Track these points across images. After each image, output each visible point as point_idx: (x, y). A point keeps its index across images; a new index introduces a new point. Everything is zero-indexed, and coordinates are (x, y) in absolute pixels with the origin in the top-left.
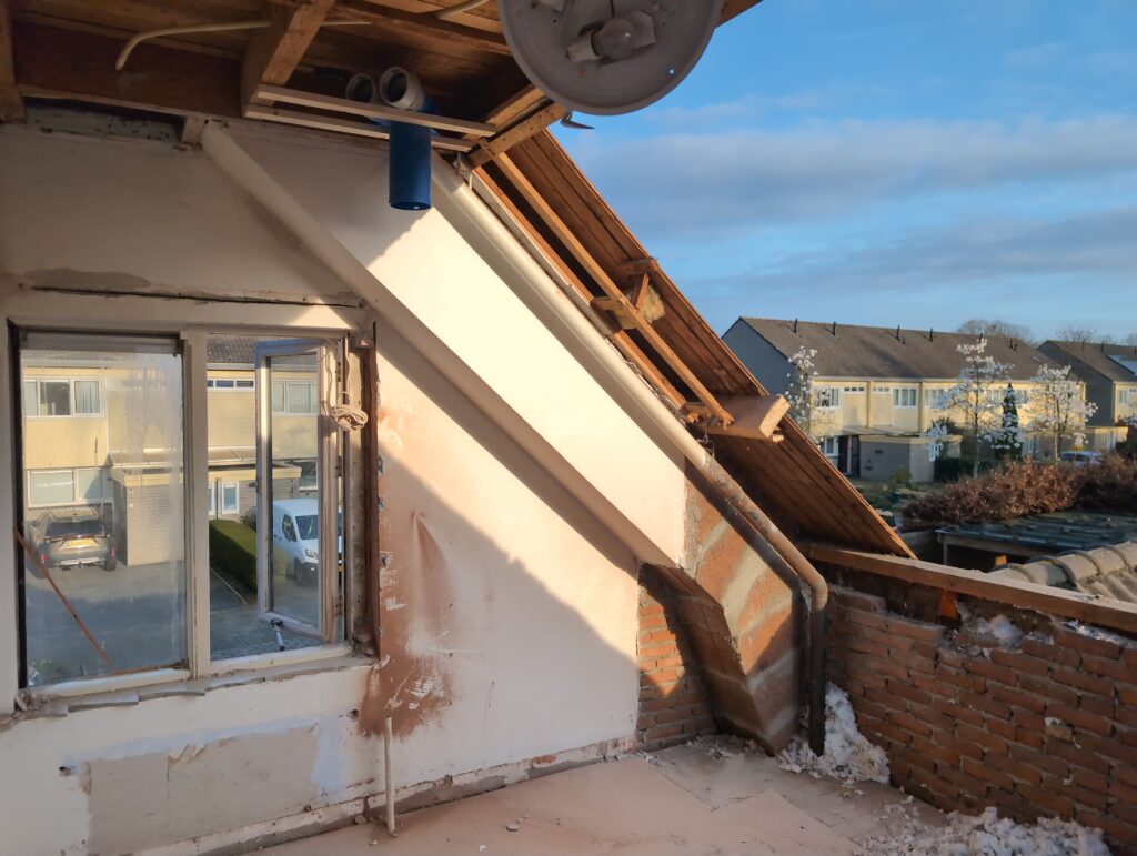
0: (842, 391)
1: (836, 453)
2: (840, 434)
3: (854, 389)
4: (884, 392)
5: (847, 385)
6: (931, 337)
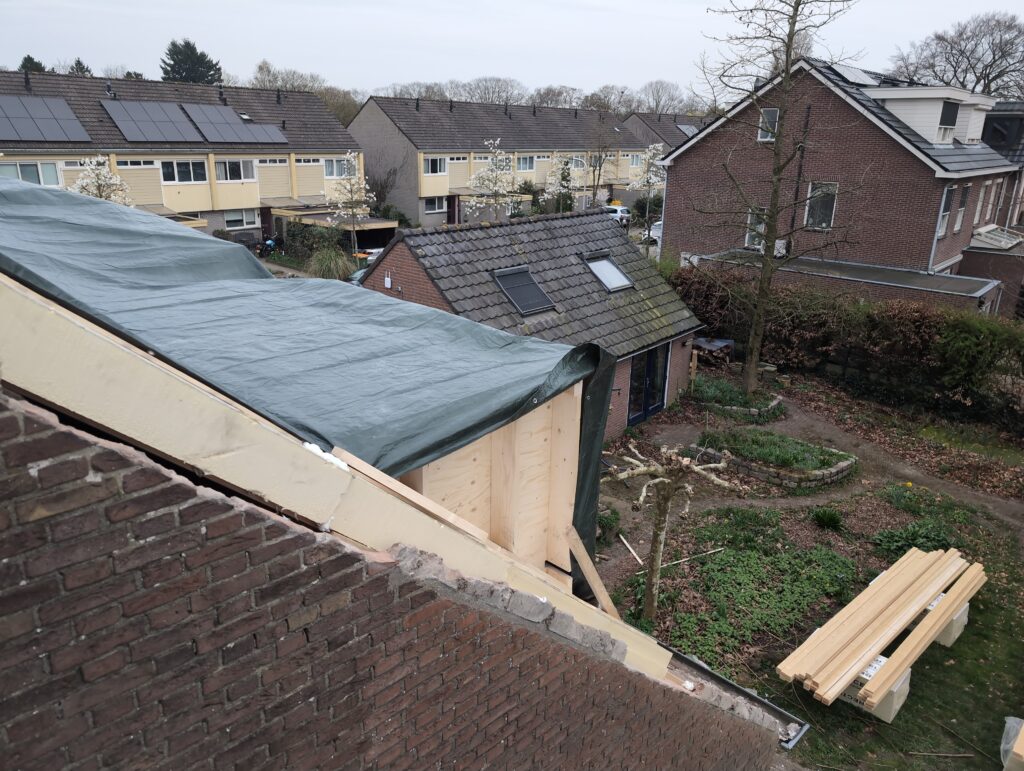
0: (448, 160)
1: (445, 209)
2: (448, 194)
3: (458, 159)
4: (483, 161)
5: (452, 156)
6: (535, 112)
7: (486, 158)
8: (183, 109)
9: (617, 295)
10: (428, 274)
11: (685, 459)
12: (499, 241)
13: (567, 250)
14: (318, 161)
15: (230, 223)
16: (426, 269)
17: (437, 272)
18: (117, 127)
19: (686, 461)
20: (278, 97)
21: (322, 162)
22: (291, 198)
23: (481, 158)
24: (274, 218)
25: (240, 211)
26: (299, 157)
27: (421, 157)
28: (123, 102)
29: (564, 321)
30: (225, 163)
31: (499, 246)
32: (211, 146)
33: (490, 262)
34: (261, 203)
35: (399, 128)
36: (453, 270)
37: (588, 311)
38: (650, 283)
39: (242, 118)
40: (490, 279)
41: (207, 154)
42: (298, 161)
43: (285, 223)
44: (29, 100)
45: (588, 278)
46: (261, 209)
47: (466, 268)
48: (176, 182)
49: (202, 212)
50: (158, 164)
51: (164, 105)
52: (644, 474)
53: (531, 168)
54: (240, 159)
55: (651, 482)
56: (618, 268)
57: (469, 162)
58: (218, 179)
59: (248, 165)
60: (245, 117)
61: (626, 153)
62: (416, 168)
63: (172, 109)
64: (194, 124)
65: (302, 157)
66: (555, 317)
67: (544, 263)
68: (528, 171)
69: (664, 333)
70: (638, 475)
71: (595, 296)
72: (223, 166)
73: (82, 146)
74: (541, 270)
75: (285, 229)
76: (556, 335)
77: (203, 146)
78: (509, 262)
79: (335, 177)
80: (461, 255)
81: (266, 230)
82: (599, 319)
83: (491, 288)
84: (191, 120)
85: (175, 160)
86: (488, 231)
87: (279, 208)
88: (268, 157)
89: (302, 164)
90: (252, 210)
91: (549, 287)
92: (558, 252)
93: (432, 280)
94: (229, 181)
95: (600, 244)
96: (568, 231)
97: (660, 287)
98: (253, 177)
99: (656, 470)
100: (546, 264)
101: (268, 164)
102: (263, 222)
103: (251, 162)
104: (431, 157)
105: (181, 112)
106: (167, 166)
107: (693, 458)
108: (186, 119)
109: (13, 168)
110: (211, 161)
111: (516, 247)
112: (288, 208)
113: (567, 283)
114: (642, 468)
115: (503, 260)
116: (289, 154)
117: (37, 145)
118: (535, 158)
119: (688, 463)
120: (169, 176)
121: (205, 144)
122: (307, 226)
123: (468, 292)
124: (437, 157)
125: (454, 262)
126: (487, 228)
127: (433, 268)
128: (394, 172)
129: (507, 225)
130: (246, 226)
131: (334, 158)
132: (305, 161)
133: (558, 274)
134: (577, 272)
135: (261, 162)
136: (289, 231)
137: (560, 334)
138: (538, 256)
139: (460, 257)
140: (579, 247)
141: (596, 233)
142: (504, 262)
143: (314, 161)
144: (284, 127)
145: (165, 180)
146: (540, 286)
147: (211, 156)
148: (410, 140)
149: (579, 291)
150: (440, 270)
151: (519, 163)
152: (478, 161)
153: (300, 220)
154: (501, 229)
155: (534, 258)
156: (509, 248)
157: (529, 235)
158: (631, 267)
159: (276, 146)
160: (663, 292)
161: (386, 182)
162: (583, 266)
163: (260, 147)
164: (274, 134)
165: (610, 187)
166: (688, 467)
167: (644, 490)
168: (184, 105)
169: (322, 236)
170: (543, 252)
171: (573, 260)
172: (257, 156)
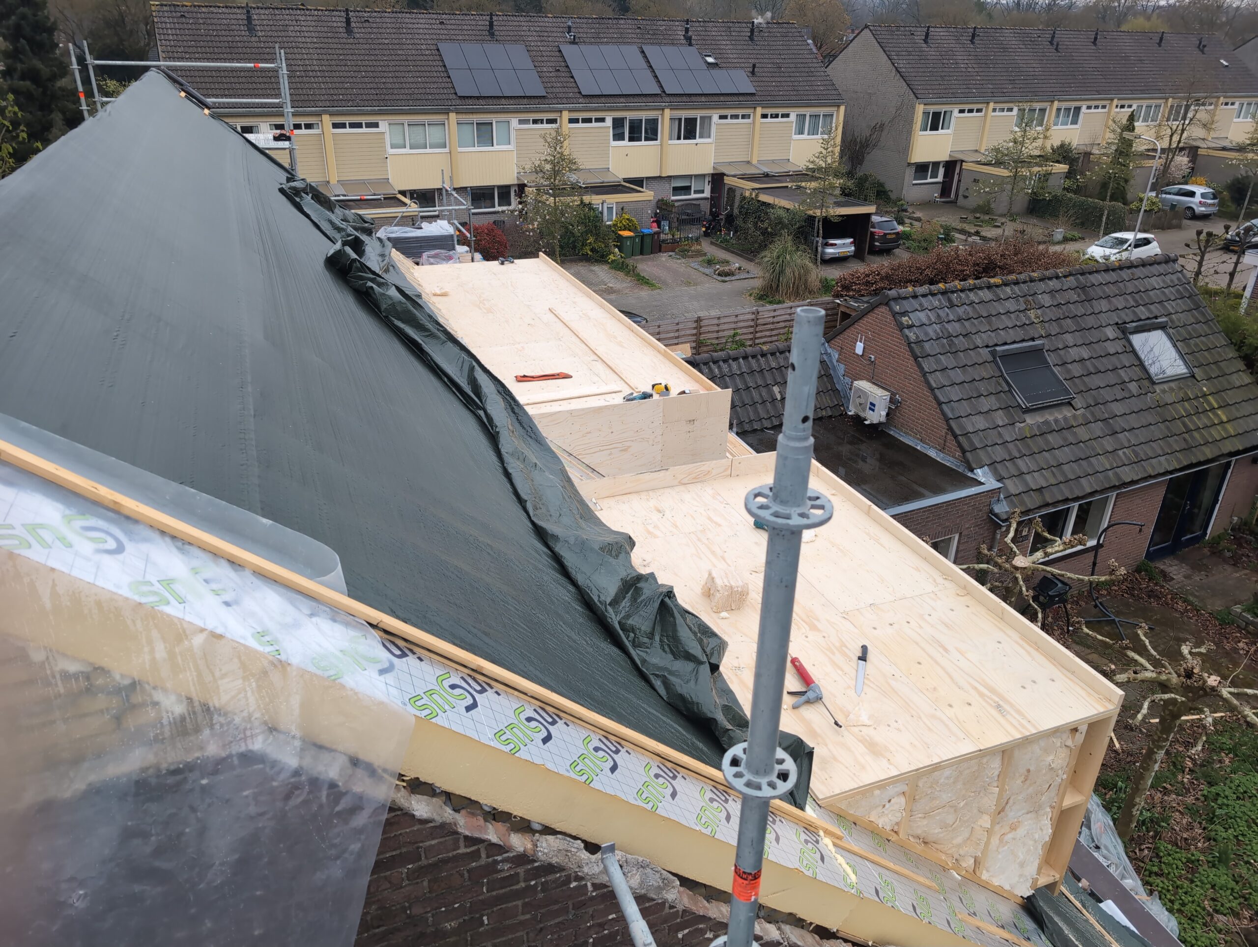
0: (956, 113)
1: (940, 179)
2: (947, 159)
3: (971, 111)
4: (1005, 113)
5: (962, 107)
6: (1096, 39)
7: (1010, 110)
8: (643, 52)
9: (1166, 386)
10: (912, 350)
11: (1213, 678)
12: (1011, 305)
13: (1104, 319)
14: (787, 116)
15: (677, 190)
16: (909, 344)
17: (922, 347)
18: (572, 77)
19: (1213, 680)
20: (752, 31)
21: (793, 117)
22: (748, 162)
23: (1003, 110)
24: (726, 188)
25: (689, 177)
26: (766, 111)
27: (920, 109)
28: (583, 47)
29: (1081, 421)
30: (680, 120)
31: (1008, 312)
32: (667, 99)
33: (993, 334)
34: (714, 169)
35: (896, 68)
36: (943, 346)
37: (1118, 408)
38: (1220, 368)
39: (706, 62)
40: (990, 359)
41: (663, 110)
42: (764, 116)
43: (738, 194)
44: (492, 48)
45: (1126, 360)
46: (713, 175)
47: (961, 343)
48: (626, 143)
49: (647, 178)
50: (609, 122)
51: (624, 48)
52: (1152, 681)
53: (1075, 122)
54: (698, 114)
55: (1158, 696)
56: (1175, 346)
57: (986, 116)
58: (671, 139)
59: (707, 120)
60: (710, 60)
61: (1230, 101)
62: (910, 123)
63: (632, 51)
64: (654, 72)
65: (769, 111)
66: (1069, 415)
67: (1068, 336)
68: (1069, 126)
69: (1229, 446)
70: (1143, 681)
71: (1133, 387)
72: (677, 123)
73: (537, 101)
74: (1060, 346)
75: (736, 205)
76: (1065, 439)
77: (659, 99)
78: (1020, 334)
79: (805, 136)
80: (957, 325)
81: (714, 200)
82: (1133, 421)
83: (987, 371)
84: (651, 67)
86: (998, 291)
87: (734, 176)
88: (730, 112)
89: (769, 120)
90: (703, 176)
91: (1068, 371)
92: (1090, 321)
93: (916, 358)
94: (682, 141)
95: (1155, 309)
96: (1109, 290)
97: (1235, 376)
98: (709, 137)
99: (1168, 680)
100: (1069, 339)
101: (729, 121)
102: (712, 191)
103: (710, 118)
104: (933, 109)
105: (640, 56)
106: (618, 123)
107: (1224, 677)
108: (645, 65)
109: (469, 127)
110: (666, 119)
111: (1032, 314)
112: (744, 177)
113: (1095, 367)
114: (1150, 674)
115: (1011, 331)
116: (755, 108)
117: (495, 102)
118: (1084, 110)
119: (1215, 684)
120: (619, 137)
121: (662, 98)
122: (764, 203)
123: (958, 376)
124: (942, 109)
125: (946, 336)
126: (997, 286)
127: (919, 342)
128: (879, 128)
129: (1025, 282)
130: (693, 196)
131: (808, 111)
132: (772, 117)
133: (1085, 353)
134: (1112, 351)
135: (721, 117)
136: (741, 207)
137: (1071, 439)
138: (1061, 327)
139: (954, 328)
140: (1122, 314)
141: (1151, 293)
142: (1012, 335)
143: (783, 116)
144: (753, 73)
145: (614, 140)
146: (1056, 370)
147: (668, 113)
148: (908, 85)
149: (1111, 378)
150: (927, 346)
151: (1058, 116)
152: (997, 113)
153: (757, 195)
154: (1016, 288)
155: (1054, 329)
156: (1022, 315)
157: (1053, 297)
158: (1196, 345)
159: (741, 98)
160: (1238, 384)
161: (867, 140)
162: (1123, 342)
163: (722, 98)
164: (742, 82)
165: (1193, 151)
166: (1213, 689)
167: (1146, 705)
168: (645, 48)
169: (780, 222)
170: (1069, 321)
171: (1110, 333)
172: (717, 111)
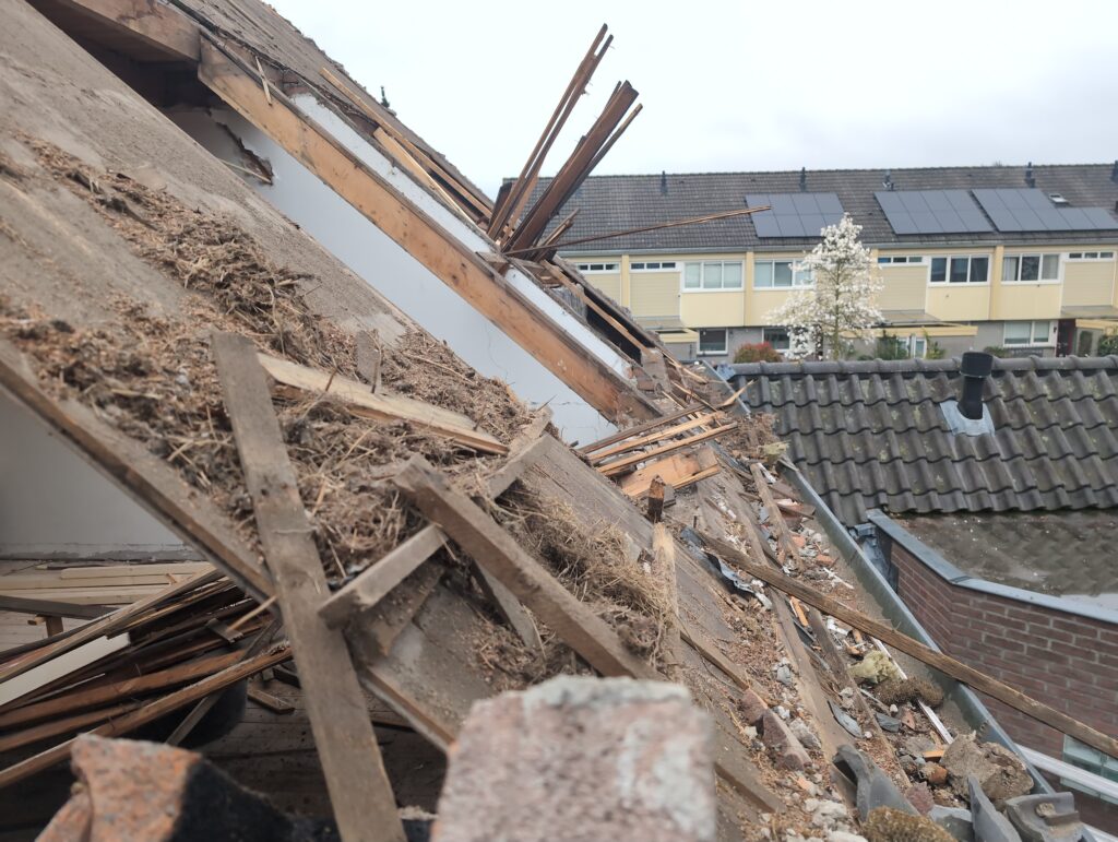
8: (973, 196)
18: (886, 219)
20: (1115, 172)
22: (1111, 307)
24: (1079, 333)
25: (1029, 322)
28: (901, 194)
30: (1018, 259)
32: (1002, 237)
34: (1062, 312)
39: (1053, 202)
41: (994, 247)
43: (1095, 338)
44: (800, 198)
46: (1061, 322)
48: (947, 283)
49: (973, 322)
50: (927, 261)
58: (1004, 279)
59: (1052, 259)
60: (1060, 200)
63: (959, 196)
64: (984, 211)
72: (1014, 263)
77: (990, 237)
81: (1063, 350)
84: (982, 208)
85: (949, 255)
87: (1090, 319)
88: (1083, 250)
90: (1047, 322)
94: (1019, 282)
98: (1056, 277)
101: (1083, 259)
102: (1060, 339)
103: (1057, 256)
106: (938, 263)
108: (975, 207)
109: (767, 267)
110: (997, 258)
117: (796, 242)
120: (938, 276)
121: (994, 235)
130: (1033, 344)
135: (1072, 256)
144: (1116, 210)
145: (932, 280)
147: (1000, 251)
159: (1102, 235)
163: (1073, 235)
164: (1101, 218)
168: (976, 192)
172: (1067, 249)
